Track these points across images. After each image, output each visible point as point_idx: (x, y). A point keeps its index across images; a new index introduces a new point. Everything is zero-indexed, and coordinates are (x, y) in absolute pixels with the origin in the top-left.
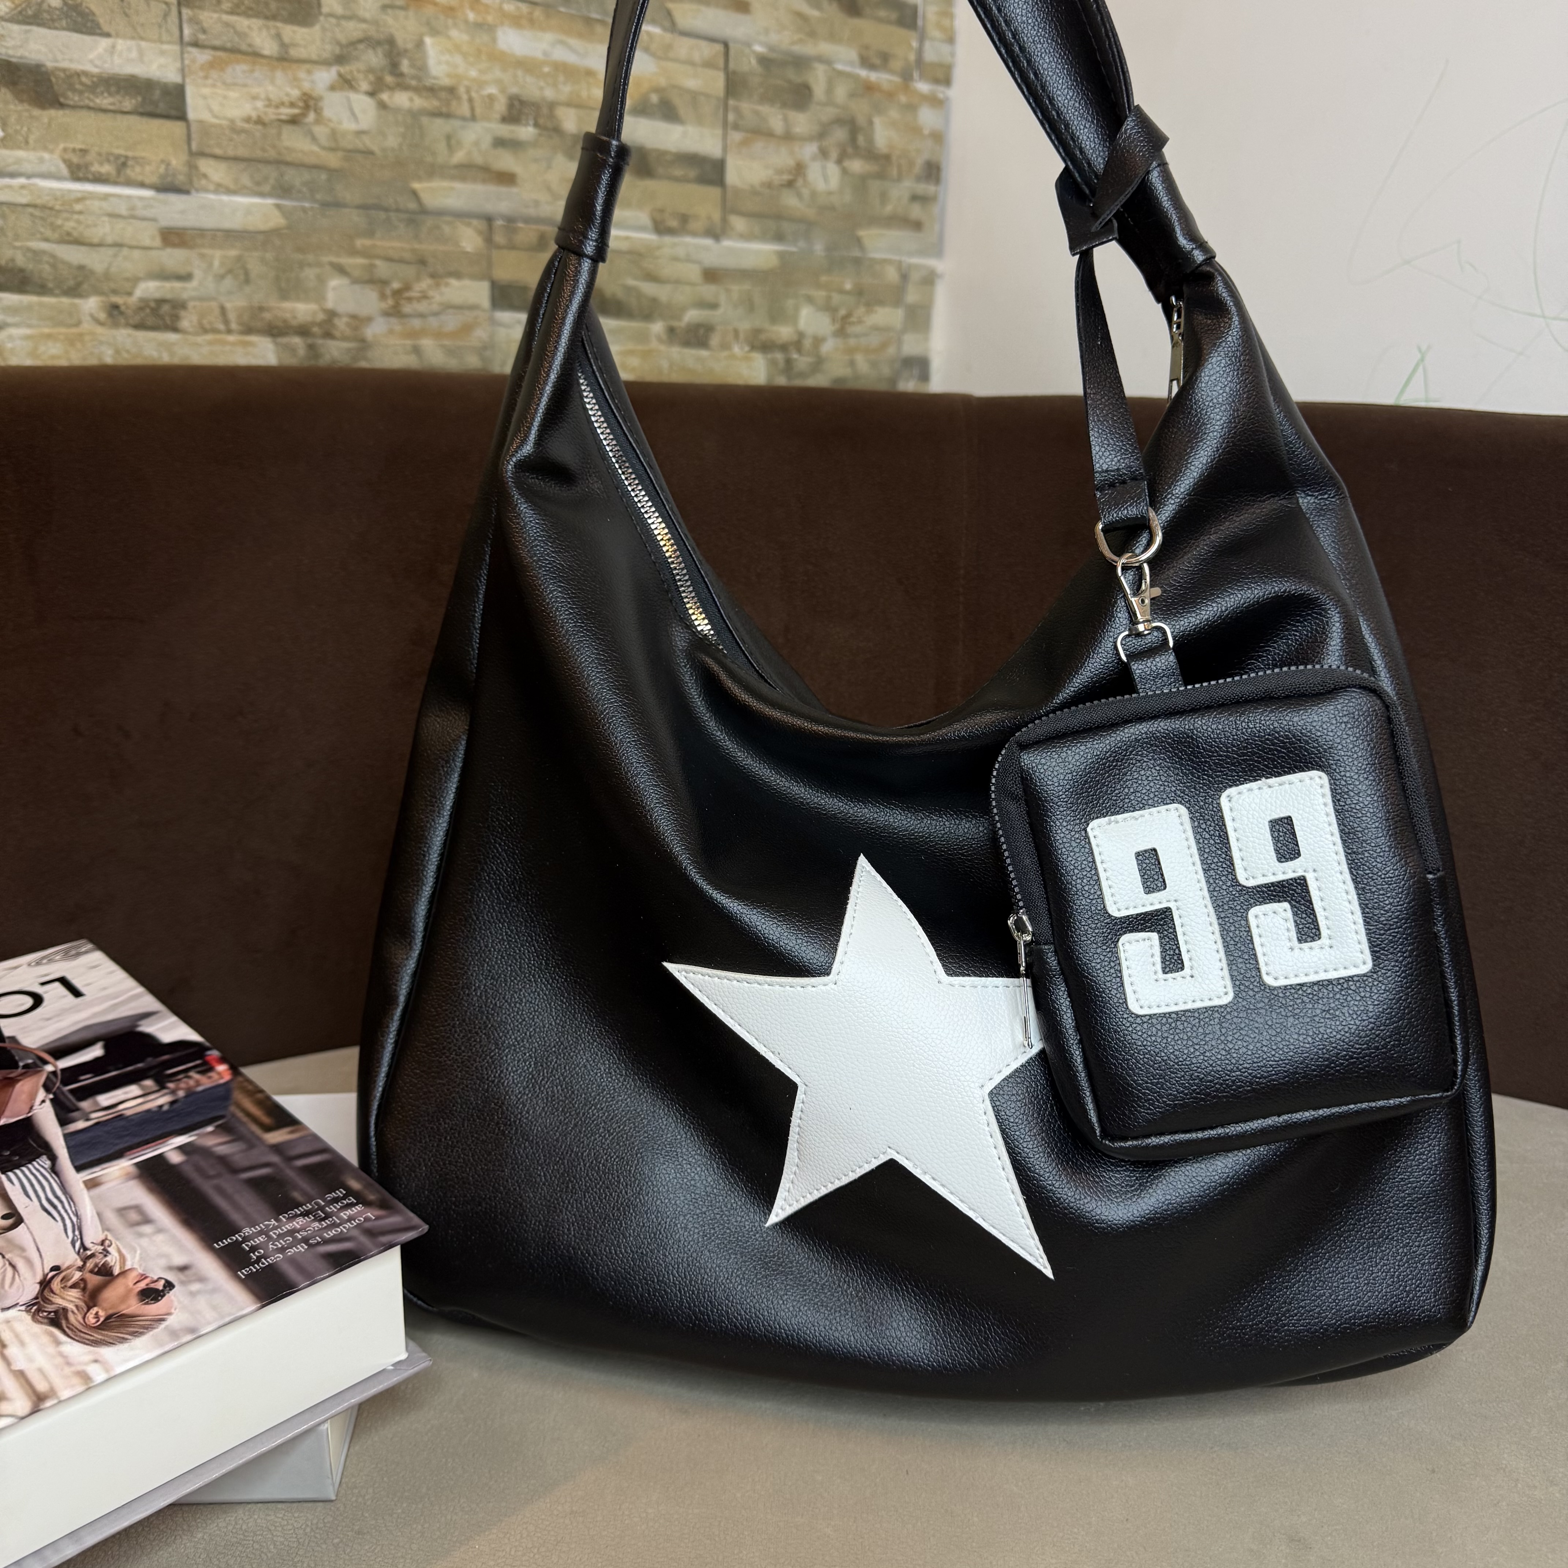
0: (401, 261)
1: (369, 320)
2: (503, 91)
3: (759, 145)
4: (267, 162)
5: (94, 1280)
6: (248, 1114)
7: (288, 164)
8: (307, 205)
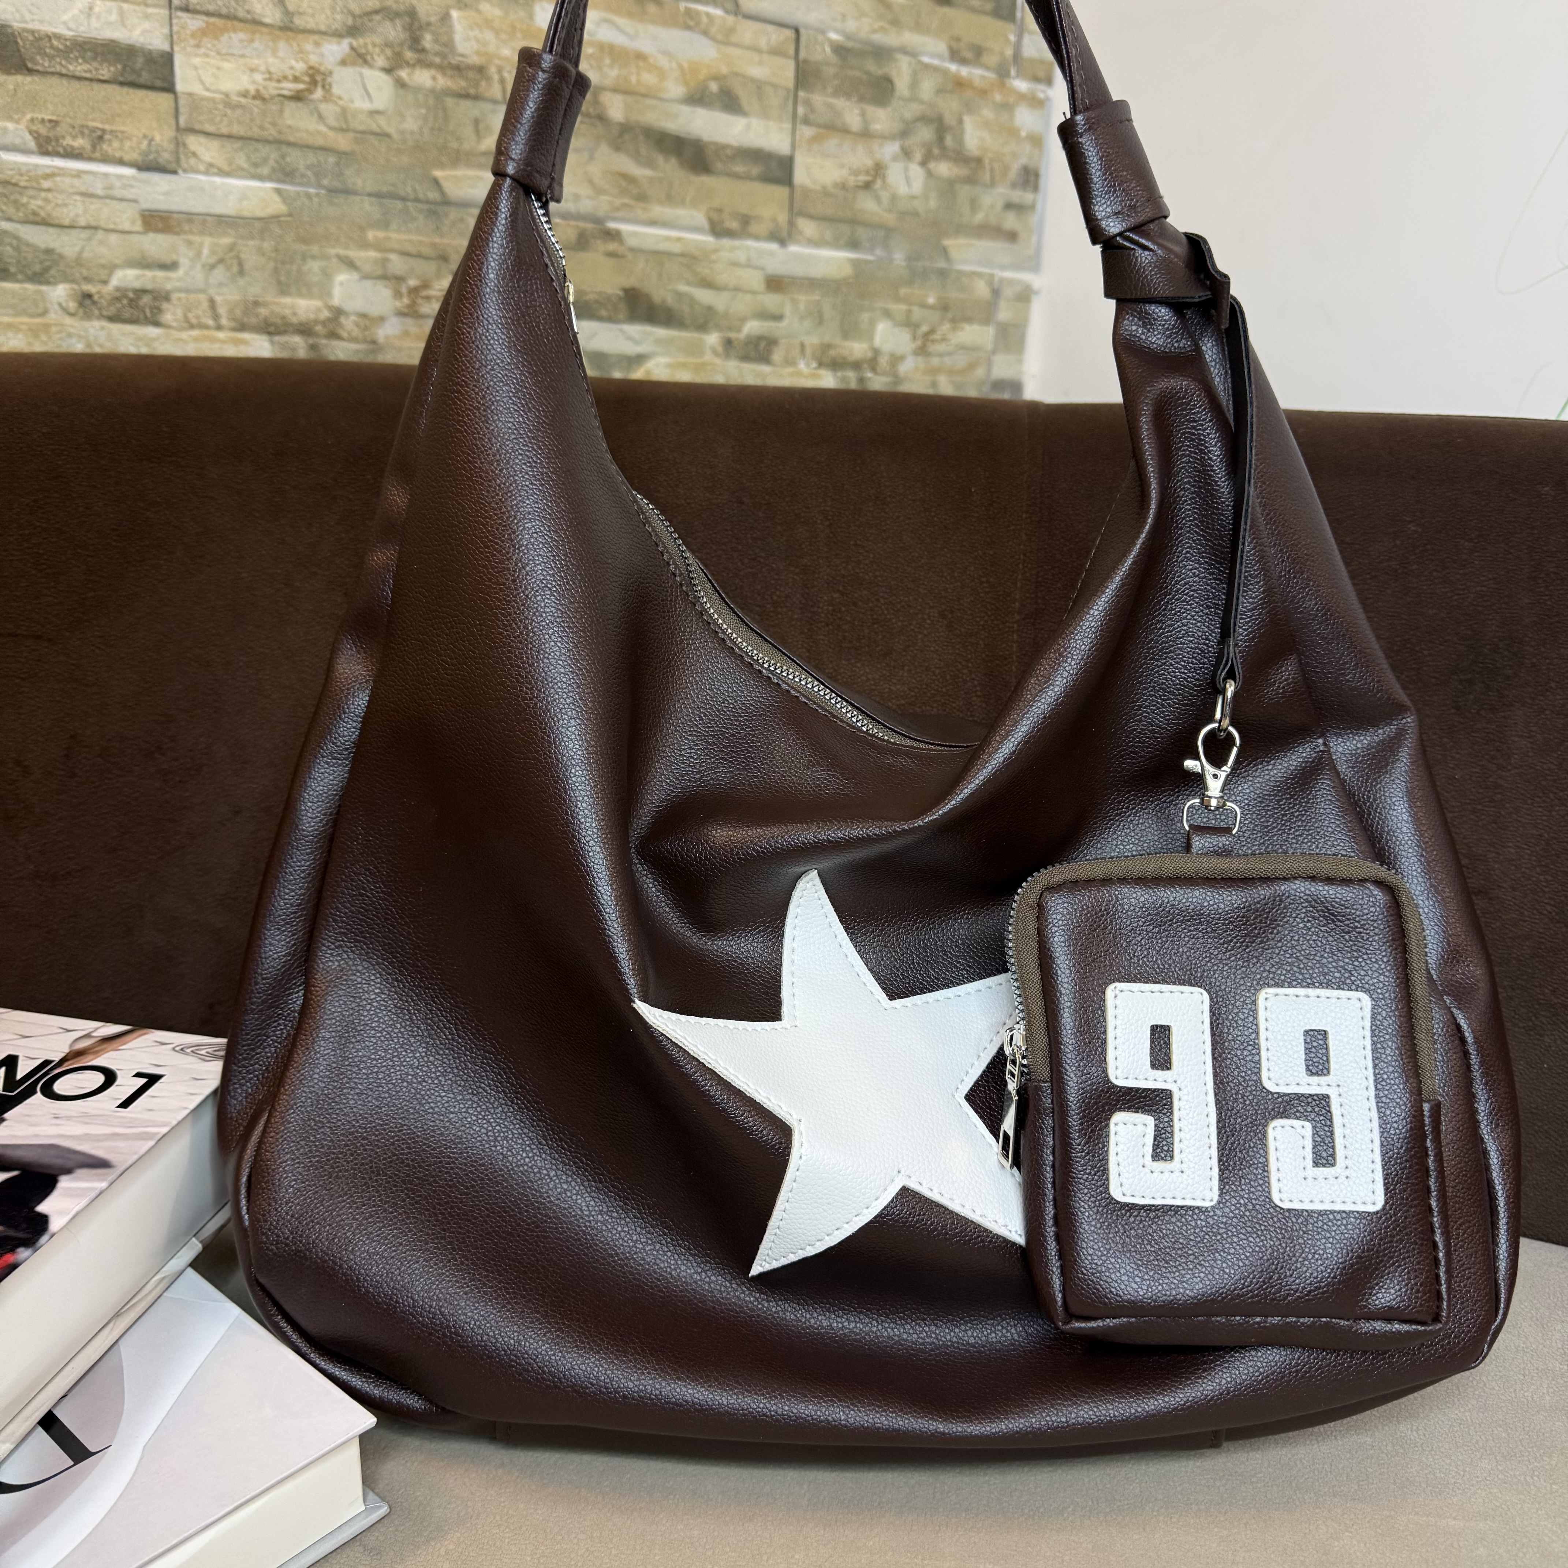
0: (419, 256)
1: (382, 319)
3: (832, 143)
4: (267, 142)
7: (289, 144)
8: (312, 191)
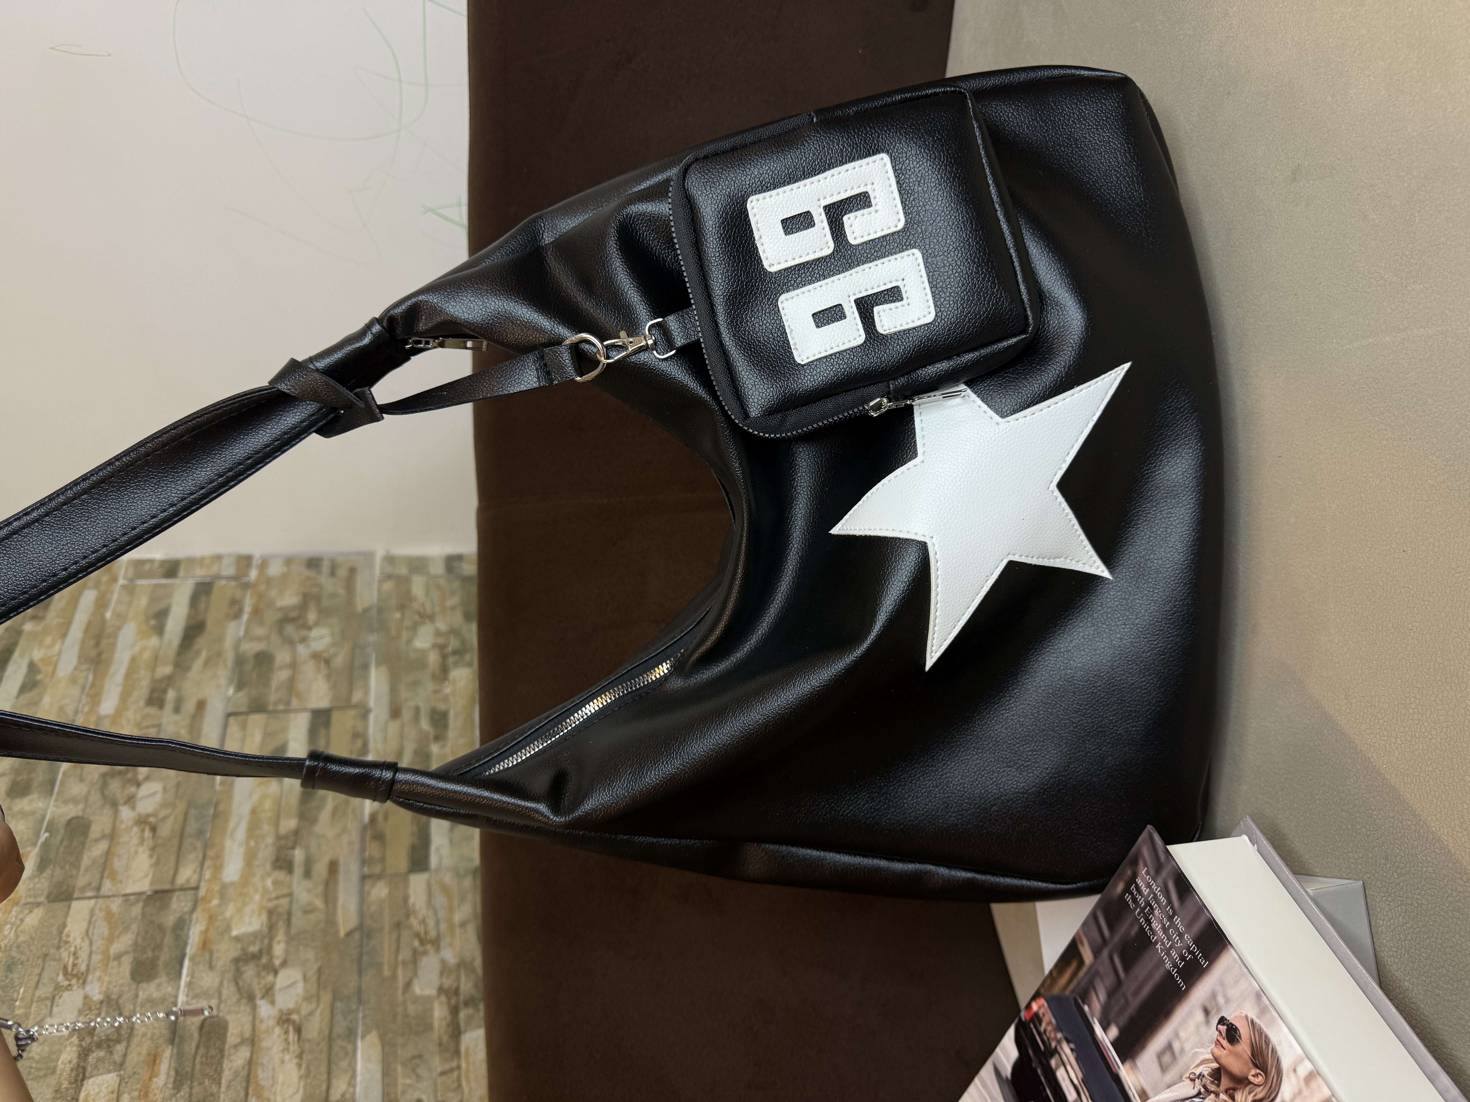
0: (398, 940)
1: (443, 962)
2: (269, 875)
3: (300, 686)
4: (330, 1048)
5: (1225, 1082)
6: (1071, 980)
7: (331, 1032)
8: (360, 1015)
